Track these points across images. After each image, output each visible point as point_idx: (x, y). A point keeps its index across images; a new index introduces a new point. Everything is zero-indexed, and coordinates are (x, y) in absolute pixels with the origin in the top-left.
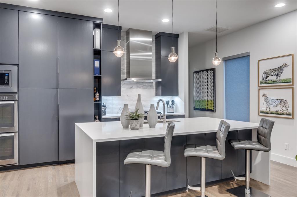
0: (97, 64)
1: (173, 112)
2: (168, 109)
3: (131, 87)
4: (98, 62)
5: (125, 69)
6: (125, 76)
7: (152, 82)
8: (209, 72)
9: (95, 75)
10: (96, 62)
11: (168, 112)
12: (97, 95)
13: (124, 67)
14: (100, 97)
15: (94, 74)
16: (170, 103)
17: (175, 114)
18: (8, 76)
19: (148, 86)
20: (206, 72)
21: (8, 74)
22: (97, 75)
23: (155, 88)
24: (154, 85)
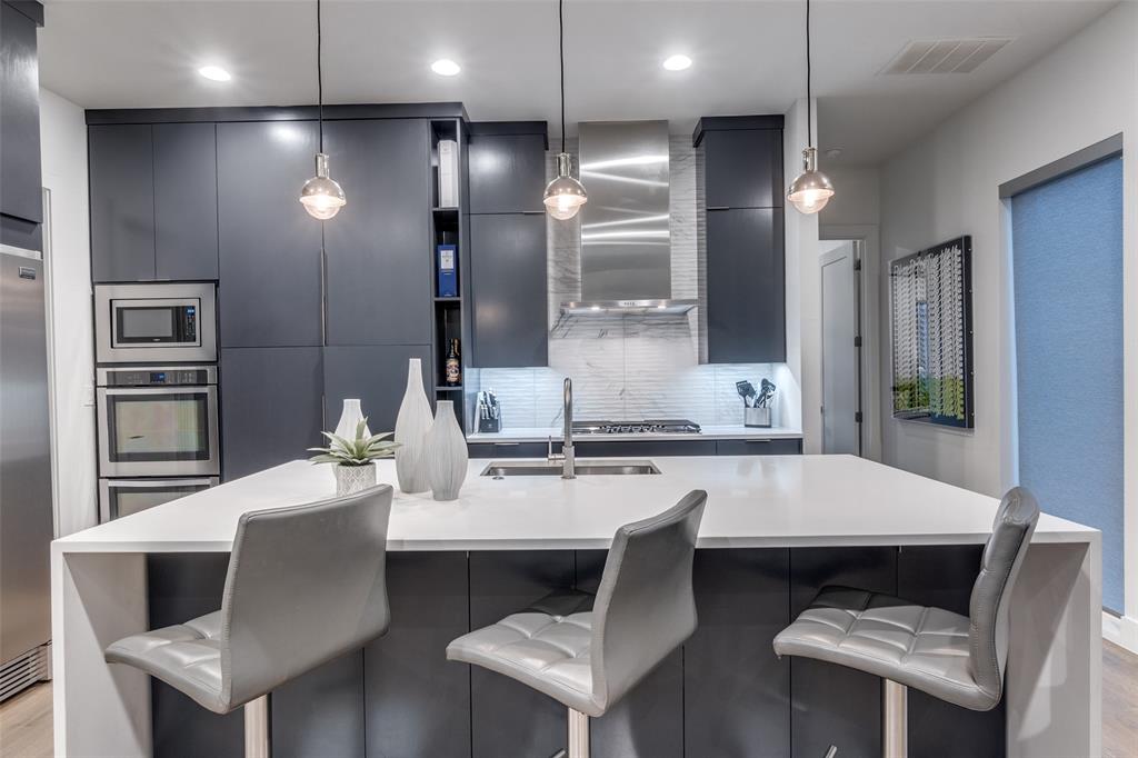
0: (447, 260)
1: (769, 427)
2: (746, 411)
3: (603, 334)
4: (451, 253)
5: (580, 271)
6: (580, 295)
7: (685, 313)
8: (946, 255)
9: (440, 299)
10: (443, 253)
11: (746, 426)
12: (452, 363)
13: (575, 263)
14: (460, 369)
15: (437, 295)
16: (758, 388)
17: (775, 432)
18: (193, 314)
19: (668, 328)
20: (936, 259)
21: (193, 308)
22: (447, 298)
23: (695, 332)
24: (691, 324)
